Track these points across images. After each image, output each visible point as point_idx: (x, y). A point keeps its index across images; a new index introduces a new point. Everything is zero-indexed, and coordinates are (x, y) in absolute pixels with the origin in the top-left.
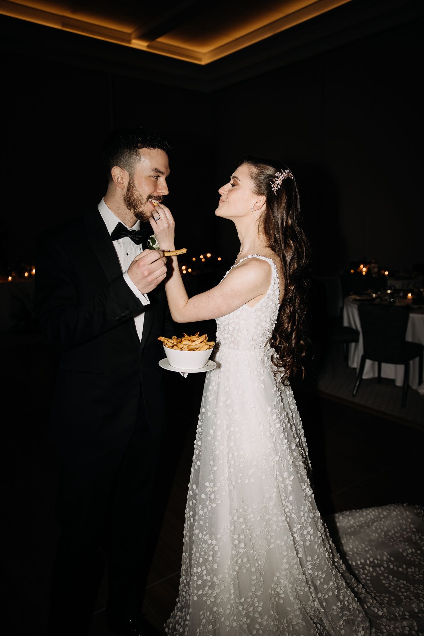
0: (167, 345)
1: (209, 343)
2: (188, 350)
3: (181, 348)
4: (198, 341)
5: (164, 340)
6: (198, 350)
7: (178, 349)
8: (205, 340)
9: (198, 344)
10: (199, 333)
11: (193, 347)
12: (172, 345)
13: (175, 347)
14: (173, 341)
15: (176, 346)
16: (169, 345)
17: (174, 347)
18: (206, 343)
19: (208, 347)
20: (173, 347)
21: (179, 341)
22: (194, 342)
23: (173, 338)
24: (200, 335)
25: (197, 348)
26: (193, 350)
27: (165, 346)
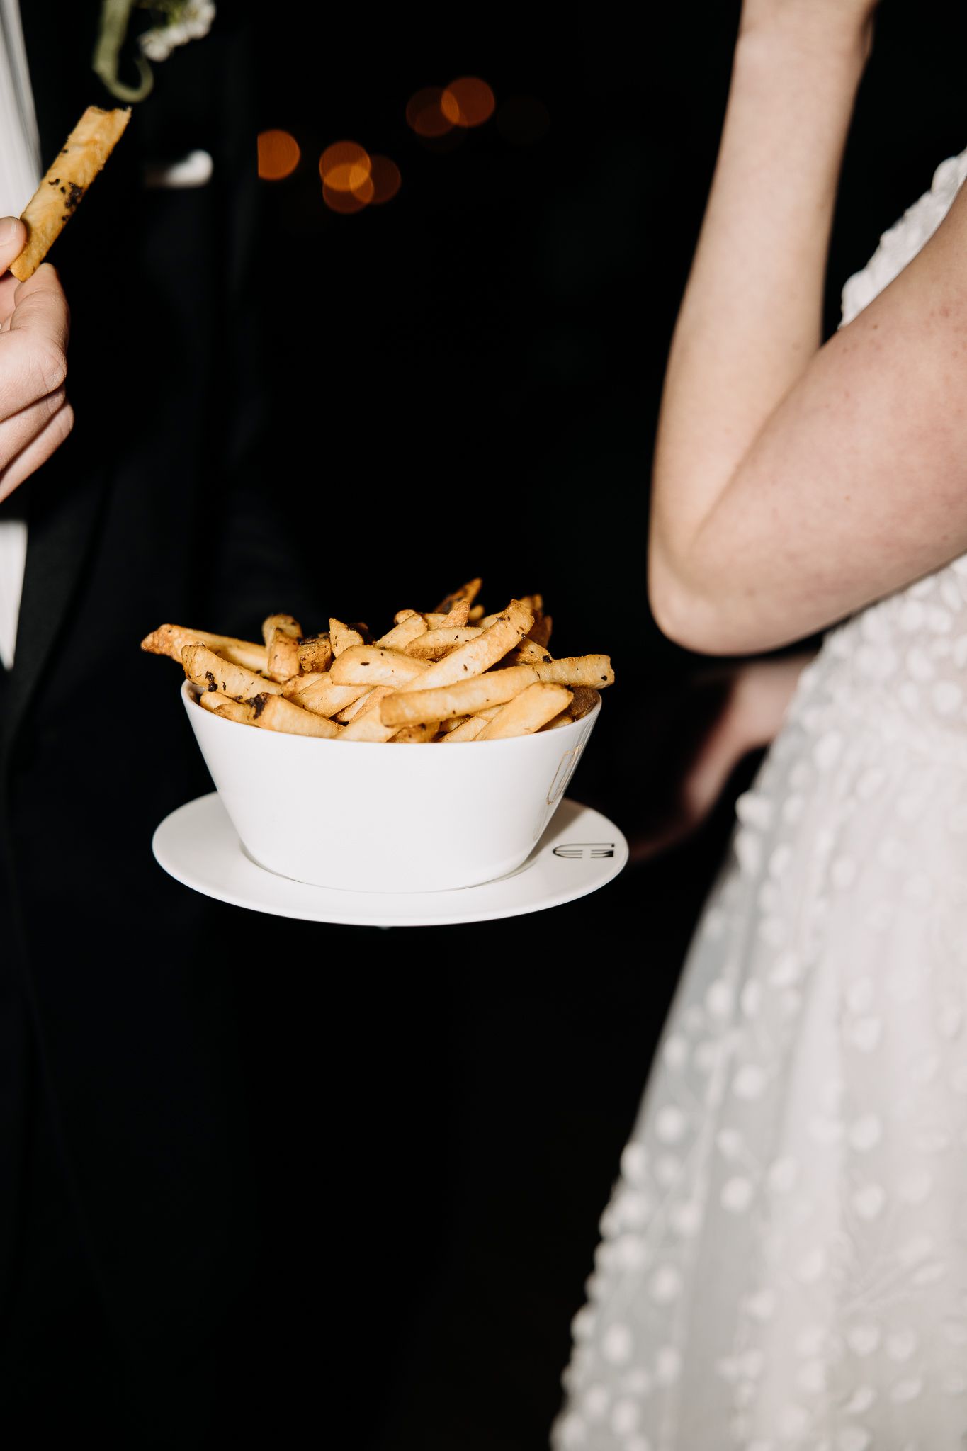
0: (213, 688)
1: (565, 669)
2: (390, 733)
3: (334, 718)
4: (469, 650)
5: (186, 648)
6: (474, 725)
7: (306, 721)
8: (533, 647)
9: (473, 679)
10: (474, 588)
11: (435, 709)
12: (257, 688)
13: (278, 710)
14: (272, 657)
15: (292, 699)
16: (233, 690)
17: (267, 712)
18: (547, 672)
19: (562, 700)
20: (259, 704)
21: (314, 651)
22: (435, 660)
23: (269, 628)
24: (492, 602)
25: (467, 717)
26: (439, 732)
27: (197, 698)
